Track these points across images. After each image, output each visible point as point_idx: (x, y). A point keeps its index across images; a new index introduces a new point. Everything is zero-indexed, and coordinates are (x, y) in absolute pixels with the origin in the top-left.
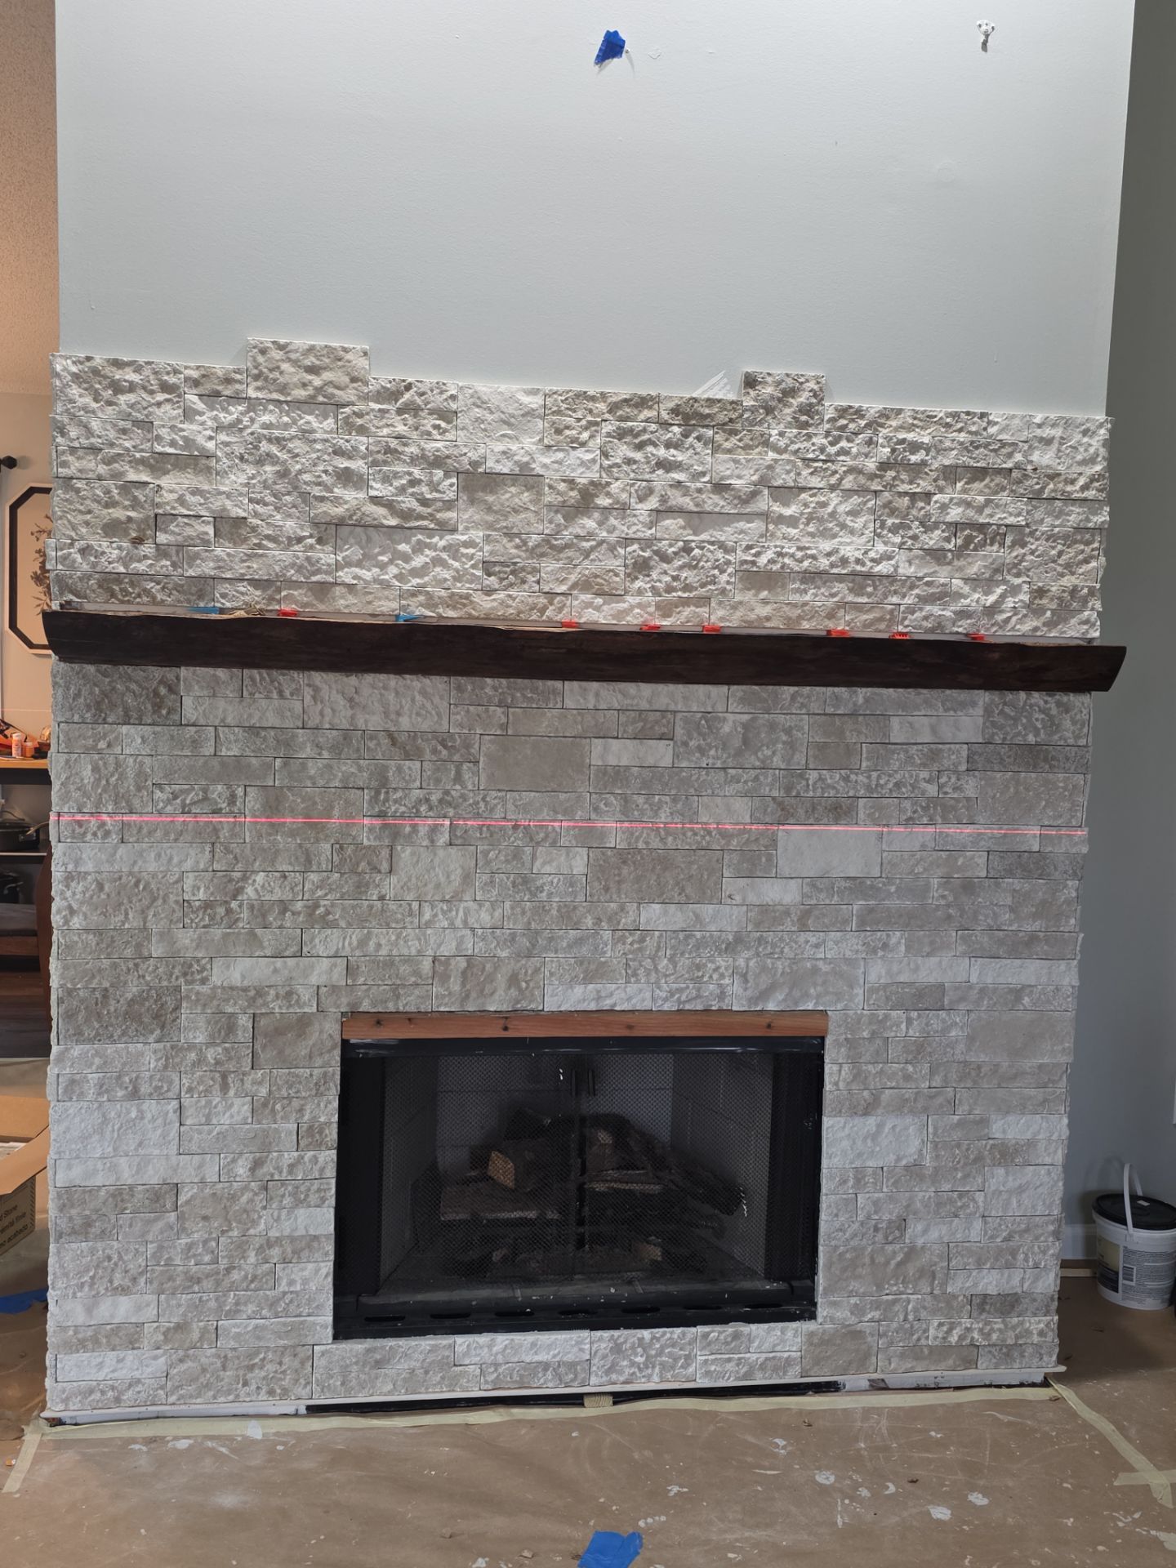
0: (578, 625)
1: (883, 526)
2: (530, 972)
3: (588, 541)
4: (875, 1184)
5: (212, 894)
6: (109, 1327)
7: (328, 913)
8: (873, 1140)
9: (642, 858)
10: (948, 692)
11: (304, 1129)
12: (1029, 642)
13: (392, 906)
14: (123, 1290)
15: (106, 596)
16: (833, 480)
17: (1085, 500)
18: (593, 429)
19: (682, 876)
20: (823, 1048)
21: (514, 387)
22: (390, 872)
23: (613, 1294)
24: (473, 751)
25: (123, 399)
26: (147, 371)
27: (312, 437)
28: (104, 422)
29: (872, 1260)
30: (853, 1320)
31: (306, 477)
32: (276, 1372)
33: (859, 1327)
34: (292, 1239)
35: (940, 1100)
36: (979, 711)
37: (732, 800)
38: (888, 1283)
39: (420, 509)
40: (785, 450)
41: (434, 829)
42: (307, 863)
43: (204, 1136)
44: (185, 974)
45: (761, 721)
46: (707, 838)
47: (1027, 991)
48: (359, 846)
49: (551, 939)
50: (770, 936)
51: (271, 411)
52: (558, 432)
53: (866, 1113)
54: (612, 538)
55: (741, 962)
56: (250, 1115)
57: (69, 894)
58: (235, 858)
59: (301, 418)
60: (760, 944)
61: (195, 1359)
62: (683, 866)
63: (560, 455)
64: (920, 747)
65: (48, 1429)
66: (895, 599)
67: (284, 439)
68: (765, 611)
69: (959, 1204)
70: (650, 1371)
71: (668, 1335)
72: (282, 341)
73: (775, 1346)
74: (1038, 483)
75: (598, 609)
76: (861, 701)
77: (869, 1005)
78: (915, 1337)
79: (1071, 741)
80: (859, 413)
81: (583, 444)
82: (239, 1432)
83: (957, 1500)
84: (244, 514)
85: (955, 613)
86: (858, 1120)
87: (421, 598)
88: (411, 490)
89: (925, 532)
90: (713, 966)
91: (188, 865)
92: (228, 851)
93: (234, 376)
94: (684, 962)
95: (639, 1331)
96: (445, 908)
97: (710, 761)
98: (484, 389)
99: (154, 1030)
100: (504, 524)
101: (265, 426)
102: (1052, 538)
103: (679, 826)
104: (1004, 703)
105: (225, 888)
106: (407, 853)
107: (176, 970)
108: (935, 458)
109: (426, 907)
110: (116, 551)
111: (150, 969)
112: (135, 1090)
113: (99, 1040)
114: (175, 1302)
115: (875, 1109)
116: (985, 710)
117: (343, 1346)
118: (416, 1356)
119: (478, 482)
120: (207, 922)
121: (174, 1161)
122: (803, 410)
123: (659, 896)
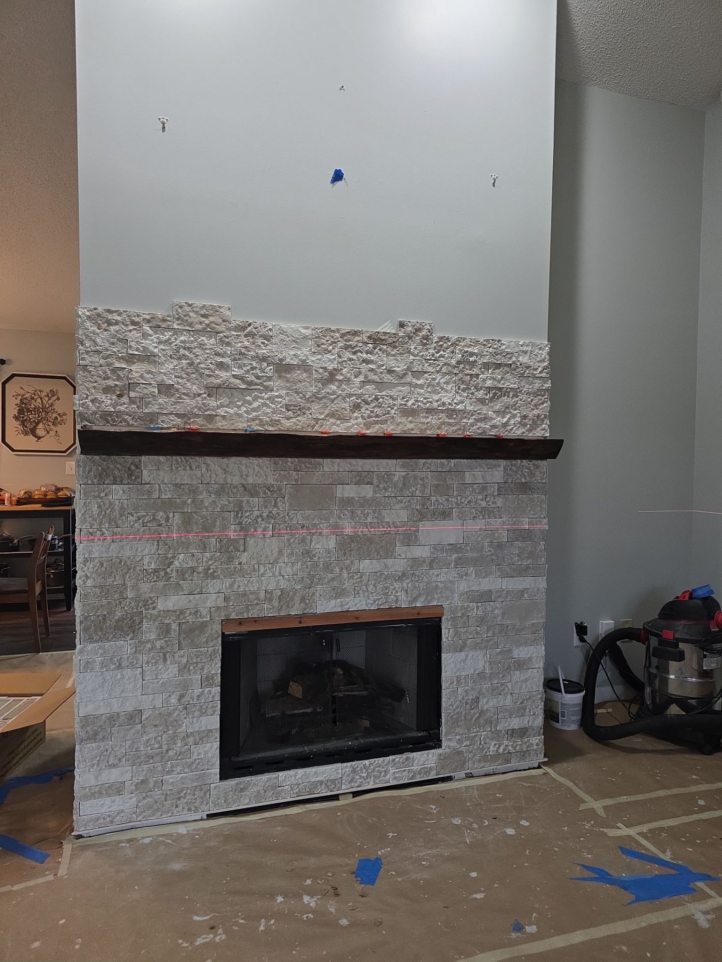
0: (331, 433)
1: (459, 389)
2: (310, 595)
3: (333, 395)
4: (465, 683)
5: (158, 565)
6: (107, 785)
7: (215, 572)
8: (464, 662)
9: (360, 539)
10: (488, 461)
11: (204, 678)
12: (521, 438)
13: (245, 567)
14: (114, 765)
15: (104, 422)
16: (438, 368)
17: (541, 377)
18: (334, 345)
19: (378, 547)
20: (441, 622)
21: (298, 326)
22: (244, 551)
23: (350, 745)
24: (282, 492)
25: (112, 328)
26: (124, 315)
27: (204, 347)
28: (103, 339)
29: (465, 718)
30: (458, 746)
31: (202, 366)
32: (192, 799)
33: (460, 750)
34: (199, 732)
35: (492, 642)
36: (501, 469)
37: (399, 511)
38: (472, 728)
39: (256, 381)
40: (417, 355)
41: (265, 530)
42: (204, 548)
43: (155, 685)
44: (145, 605)
45: (410, 475)
46: (389, 529)
47: (526, 591)
48: (230, 540)
49: (320, 579)
50: (417, 572)
51: (185, 335)
52: (318, 346)
53: (461, 651)
54: (344, 394)
55: (405, 585)
56: (177, 673)
57: (85, 569)
58: (169, 547)
59: (199, 338)
60: (413, 577)
61: (151, 796)
62: (378, 542)
63: (320, 356)
64: (478, 485)
65: (76, 841)
67: (191, 348)
68: (411, 426)
69: (501, 689)
70: (369, 780)
71: (377, 762)
72: (190, 302)
74: (522, 370)
75: (338, 426)
76: (453, 465)
77: (460, 601)
78: (485, 751)
79: (540, 481)
80: (448, 339)
81: (330, 352)
82: (175, 831)
83: (516, 825)
84: (173, 383)
85: (490, 426)
86: (457, 654)
87: (257, 421)
88: (252, 372)
89: (477, 391)
90: (393, 587)
91: (146, 551)
92: (165, 544)
93: (167, 318)
95: (363, 761)
96: (270, 567)
97: (389, 494)
98: (284, 326)
99: (129, 634)
100: (295, 387)
101: (182, 342)
102: (528, 393)
103: (376, 523)
104: (512, 465)
105: (164, 562)
106: (253, 541)
107: (140, 604)
108: (479, 359)
109: (262, 567)
110: (109, 401)
111: (127, 604)
112: (120, 665)
113: (101, 641)
114: (140, 769)
115: (464, 648)
116: (504, 468)
117: (225, 783)
118: (260, 784)
119: (282, 368)
120: (155, 579)
121: (140, 698)
122: (424, 338)
123: (368, 556)
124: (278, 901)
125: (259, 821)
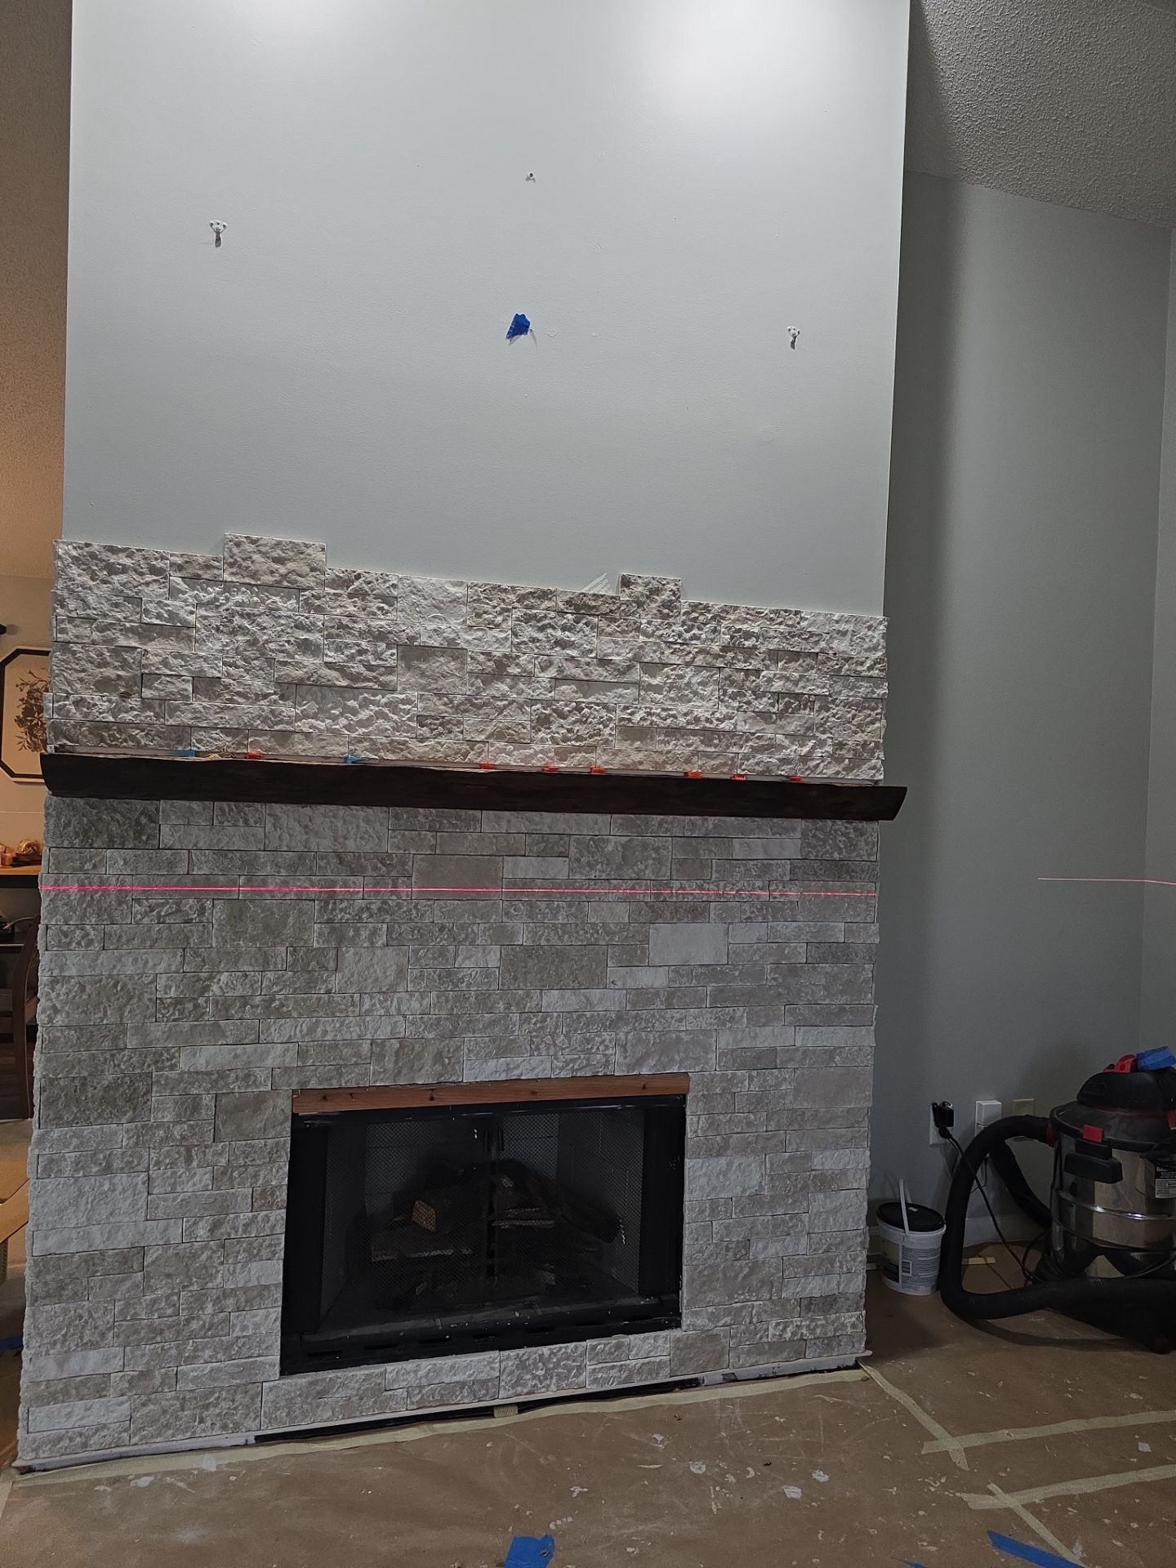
0: (494, 767)
1: (725, 694)
2: (452, 1050)
3: (502, 700)
4: (726, 1212)
5: (182, 991)
6: (78, 1379)
7: (282, 1005)
8: (724, 1176)
9: (544, 953)
10: (775, 820)
11: (258, 1192)
12: (833, 783)
13: (337, 998)
14: (92, 1345)
15: (95, 740)
16: (688, 659)
17: (871, 677)
18: (506, 614)
19: (575, 967)
20: (685, 1103)
21: (443, 580)
22: (336, 970)
23: (518, 1318)
24: (407, 867)
25: (116, 578)
26: (138, 556)
27: (277, 614)
28: (100, 597)
29: (725, 1274)
30: (711, 1325)
31: (272, 646)
32: (229, 1408)
33: (715, 1331)
34: (245, 1289)
35: (775, 1141)
36: (798, 835)
37: (614, 904)
38: (737, 1293)
39: (366, 673)
40: (652, 635)
41: (374, 933)
42: (266, 963)
43: (169, 1203)
44: (156, 1062)
45: (636, 842)
46: (595, 935)
47: (838, 1051)
48: (310, 950)
49: (470, 1022)
50: (644, 1014)
51: (243, 593)
52: (478, 615)
53: (719, 1155)
54: (521, 699)
55: (622, 1036)
56: (210, 1182)
57: (53, 995)
58: (203, 960)
59: (269, 599)
60: (636, 1021)
61: (156, 1402)
62: (576, 958)
63: (480, 634)
64: (755, 862)
65: (18, 1477)
66: (735, 749)
67: (254, 615)
68: (638, 757)
69: (790, 1225)
70: (548, 1382)
71: (563, 1350)
72: (254, 537)
73: (649, 1352)
74: (837, 664)
75: (509, 754)
76: (711, 827)
77: (720, 1067)
78: (758, 1336)
79: (865, 858)
80: (707, 608)
81: (498, 626)
82: (195, 1466)
83: (807, 1483)
84: (219, 675)
85: (778, 760)
86: (713, 1161)
87: (366, 744)
88: (359, 658)
89: (756, 699)
90: (600, 1040)
91: (162, 967)
92: (197, 954)
93: (213, 563)
94: (577, 1037)
95: (539, 1348)
96: (382, 998)
97: (598, 874)
98: (419, 580)
99: (127, 1111)
100: (435, 687)
101: (238, 604)
102: (847, 704)
103: (573, 926)
104: (816, 829)
105: (193, 986)
106: (351, 953)
107: (148, 1059)
108: (763, 643)
109: (366, 998)
110: (106, 704)
111: (125, 1059)
112: (109, 1166)
113: (77, 1123)
114: (139, 1353)
115: (726, 1151)
116: (802, 834)
117: (289, 1381)
118: (352, 1385)
119: (413, 652)
120: (177, 1016)
121: (141, 1226)
122: (665, 605)
123: (557, 984)
125: (351, 1452)
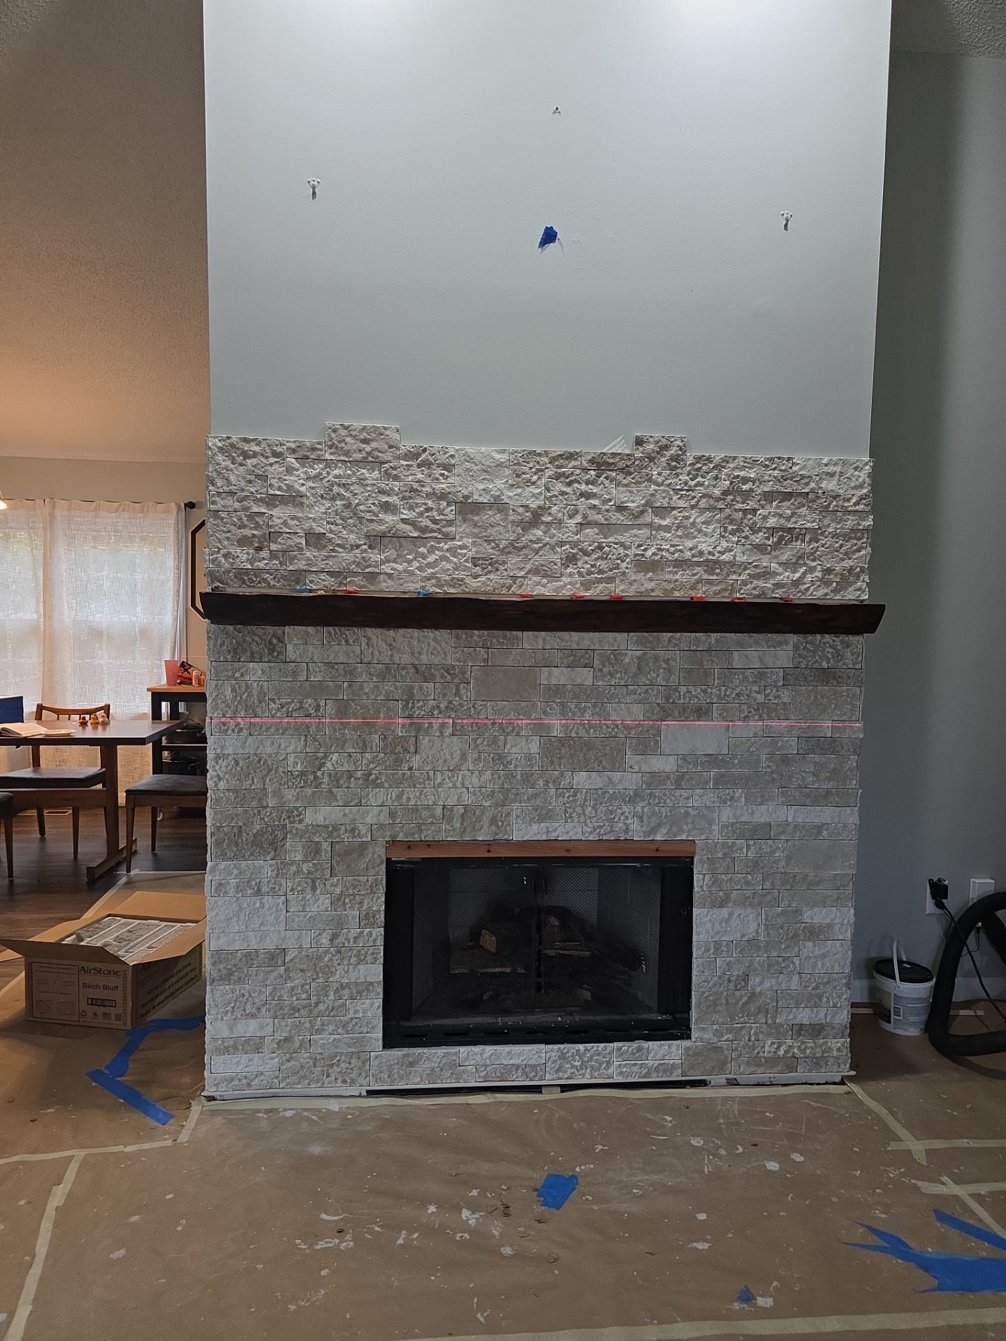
0: (531, 596)
1: (725, 530)
2: (504, 815)
3: (537, 543)
4: (728, 951)
5: (306, 766)
6: (244, 1039)
7: (377, 778)
8: (726, 923)
9: (574, 742)
10: (770, 635)
11: (363, 914)
12: (821, 603)
13: (417, 773)
14: (252, 1015)
15: (240, 583)
16: (693, 502)
17: (857, 511)
18: (540, 473)
19: (600, 754)
20: (693, 864)
21: (490, 449)
22: (416, 752)
23: (560, 1022)
24: (467, 676)
25: (249, 461)
26: (264, 445)
27: (365, 482)
28: (238, 476)
29: (727, 1002)
30: (715, 1040)
31: (362, 508)
32: (347, 1068)
33: (719, 1045)
34: (357, 984)
35: (769, 897)
36: (790, 647)
37: (631, 705)
38: (738, 1016)
39: (432, 526)
40: (662, 484)
41: (443, 725)
42: (364, 748)
43: (301, 919)
44: (289, 817)
45: (649, 655)
46: (616, 730)
47: (825, 827)
48: (396, 736)
49: (517, 795)
50: (657, 792)
51: (340, 467)
52: (518, 476)
53: (721, 906)
54: (553, 541)
55: (639, 809)
56: (330, 905)
57: (217, 767)
58: (320, 744)
59: (359, 471)
60: (650, 798)
61: (297, 1059)
62: (600, 747)
63: (520, 490)
64: (752, 670)
65: (206, 1103)
66: (734, 577)
67: (348, 484)
68: (650, 585)
69: (783, 965)
70: (584, 1071)
71: (595, 1048)
72: (346, 424)
73: (665, 1056)
74: (825, 502)
75: (544, 586)
76: (713, 641)
77: (722, 836)
78: (756, 1051)
79: (851, 666)
80: (709, 460)
81: (533, 483)
82: (324, 1107)
83: (784, 1158)
84: (324, 531)
85: (773, 585)
86: (715, 910)
87: (434, 581)
88: (426, 514)
89: (753, 534)
90: (621, 811)
91: (291, 749)
92: (315, 740)
93: (317, 446)
94: (602, 809)
95: (576, 1045)
96: (450, 775)
97: (617, 681)
98: (471, 450)
99: (270, 852)
100: (485, 534)
101: (336, 477)
102: (835, 536)
103: (598, 721)
104: (806, 642)
105: (313, 763)
106: (426, 740)
107: (284, 815)
108: (758, 487)
109: (438, 774)
110: (246, 555)
111: (268, 814)
112: (259, 890)
113: (237, 859)
114: (284, 1024)
115: (727, 903)
116: (794, 647)
117: (389, 1052)
118: (435, 1059)
119: (468, 508)
120: (302, 785)
121: (283, 934)
122: (673, 458)
123: (585, 767)
124: (429, 1212)
125: (432, 1107)
